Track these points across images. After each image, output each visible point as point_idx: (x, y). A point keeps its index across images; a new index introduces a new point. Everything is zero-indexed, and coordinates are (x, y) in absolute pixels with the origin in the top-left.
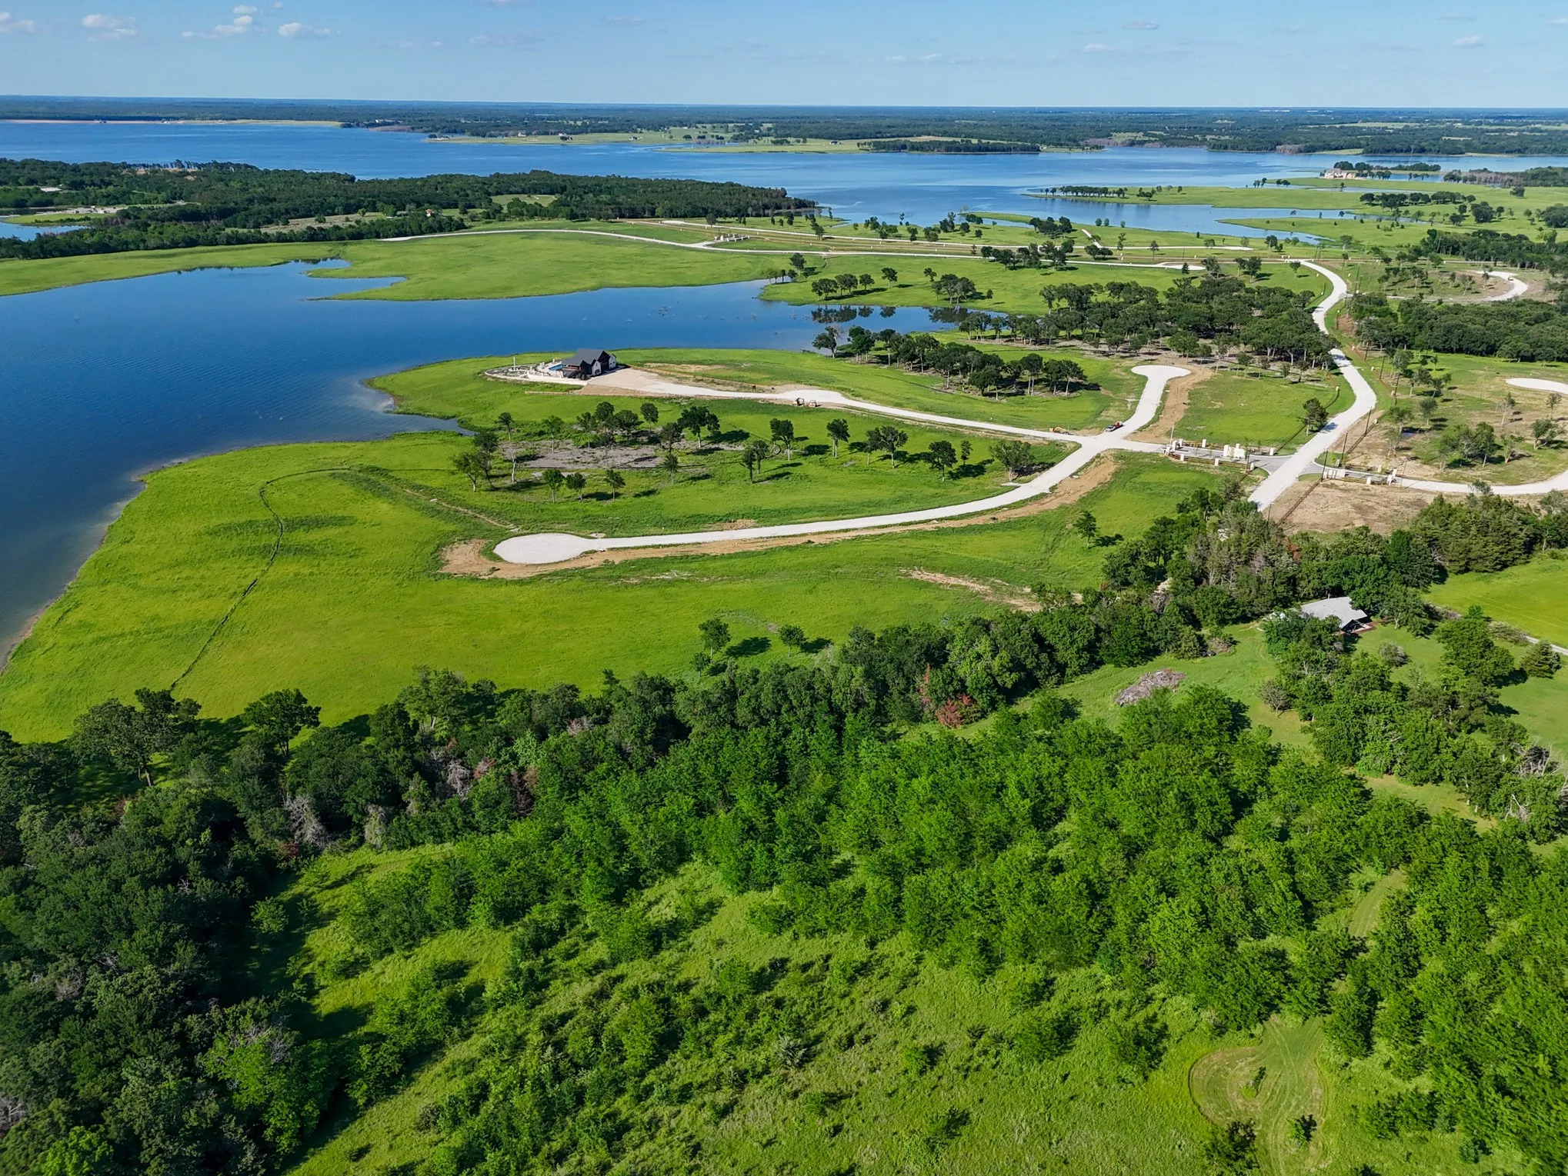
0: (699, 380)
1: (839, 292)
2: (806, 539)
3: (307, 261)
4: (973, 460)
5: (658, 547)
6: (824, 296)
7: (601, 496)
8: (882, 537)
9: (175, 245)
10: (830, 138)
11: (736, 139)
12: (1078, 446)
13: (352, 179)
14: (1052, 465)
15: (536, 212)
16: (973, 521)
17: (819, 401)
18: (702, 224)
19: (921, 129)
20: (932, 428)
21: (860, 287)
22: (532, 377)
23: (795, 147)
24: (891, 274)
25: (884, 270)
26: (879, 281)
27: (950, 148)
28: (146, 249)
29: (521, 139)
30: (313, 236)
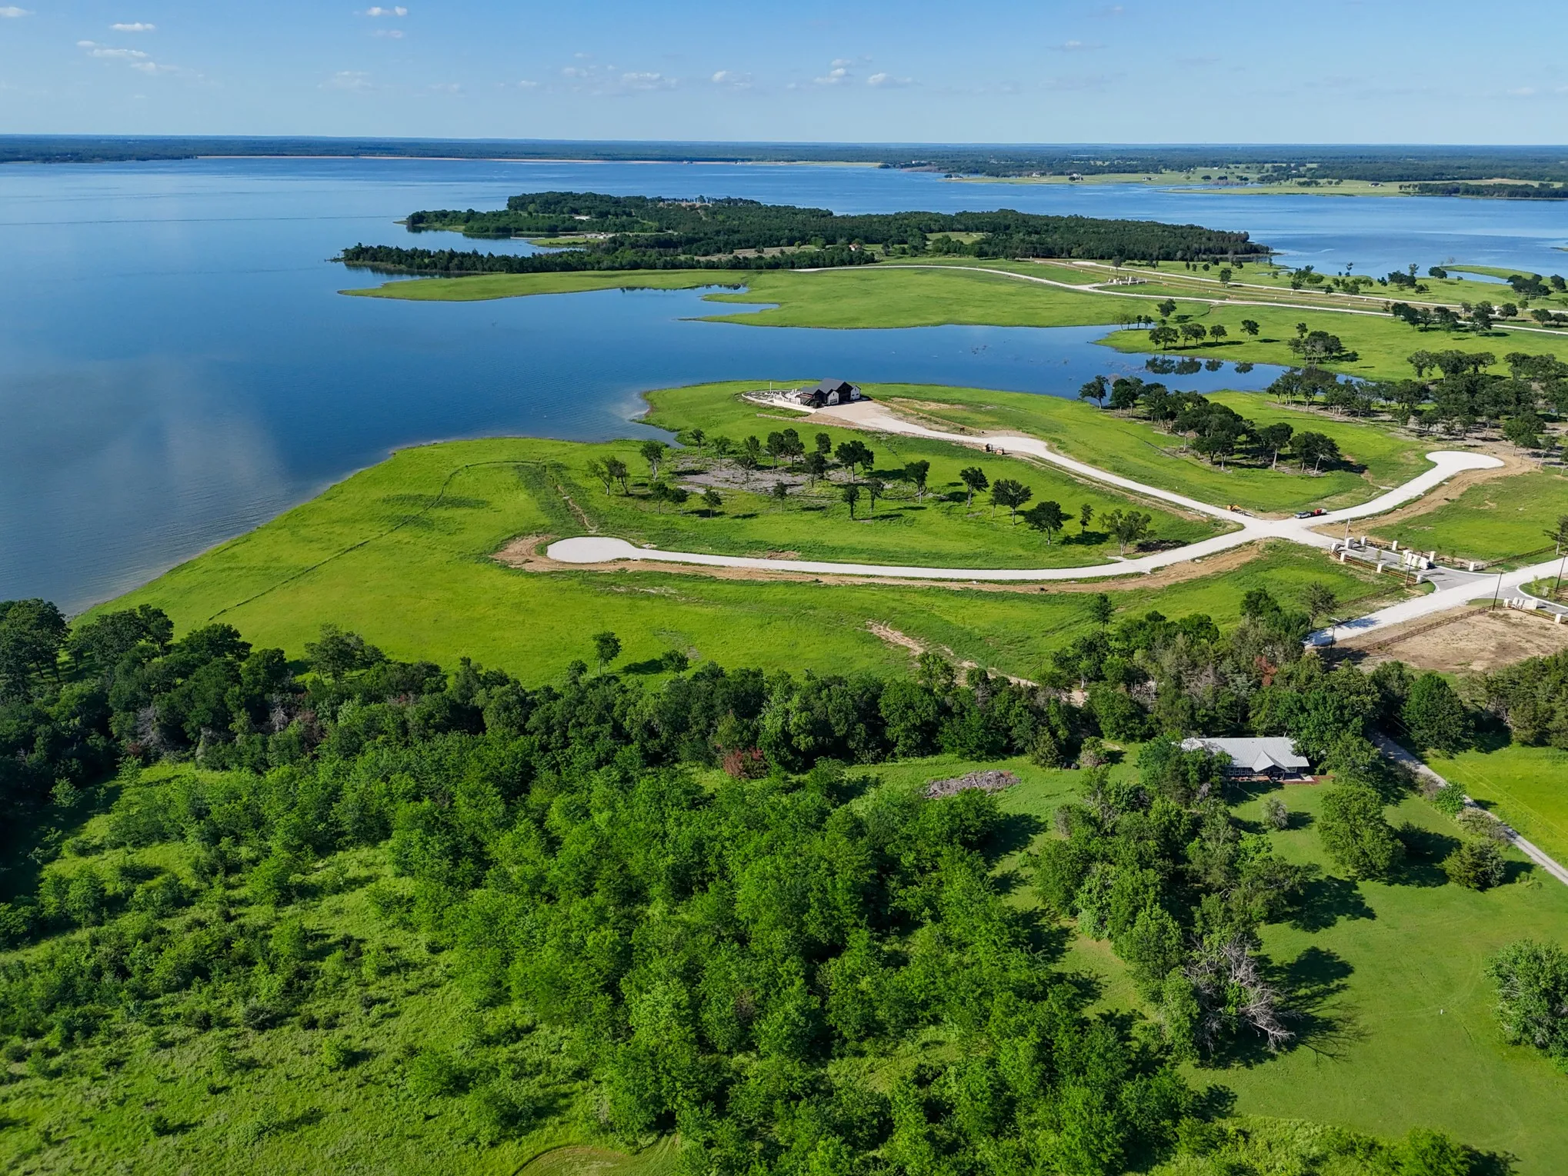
1: (1180, 342)
3: (729, 287)
4: (1094, 526)
6: (1162, 345)
9: (622, 268)
11: (1262, 180)
12: (1241, 527)
13: (831, 214)
14: (1186, 544)
15: (959, 249)
18: (1107, 266)
21: (1208, 338)
22: (779, 402)
23: (1326, 188)
24: (1252, 327)
25: (1244, 323)
26: (1234, 332)
28: (599, 269)
29: (1036, 179)
30: (737, 265)
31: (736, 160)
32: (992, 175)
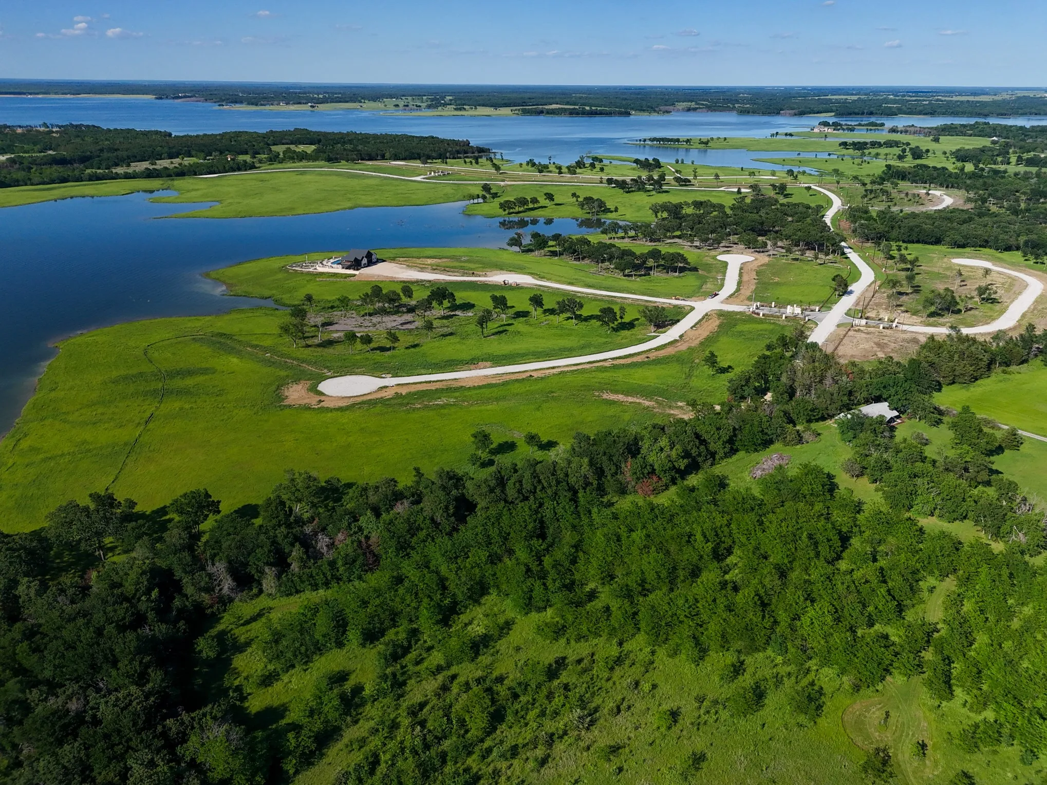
0: (435, 269)
1: (517, 209)
2: (528, 374)
3: (145, 191)
4: (627, 319)
5: (430, 382)
6: (507, 212)
7: (383, 349)
8: (578, 371)
9: (53, 182)
10: (491, 106)
11: (429, 107)
12: (693, 309)
13: (170, 135)
14: (678, 321)
15: (303, 157)
16: (635, 359)
17: (518, 282)
18: (417, 164)
19: (551, 101)
20: (595, 299)
21: (531, 206)
22: (320, 269)
23: (469, 112)
24: (550, 197)
25: (546, 194)
26: (543, 201)
27: (573, 113)
28: (32, 184)
29: (283, 107)
30: (150, 174)
31: (24, 94)
32: (252, 104)
